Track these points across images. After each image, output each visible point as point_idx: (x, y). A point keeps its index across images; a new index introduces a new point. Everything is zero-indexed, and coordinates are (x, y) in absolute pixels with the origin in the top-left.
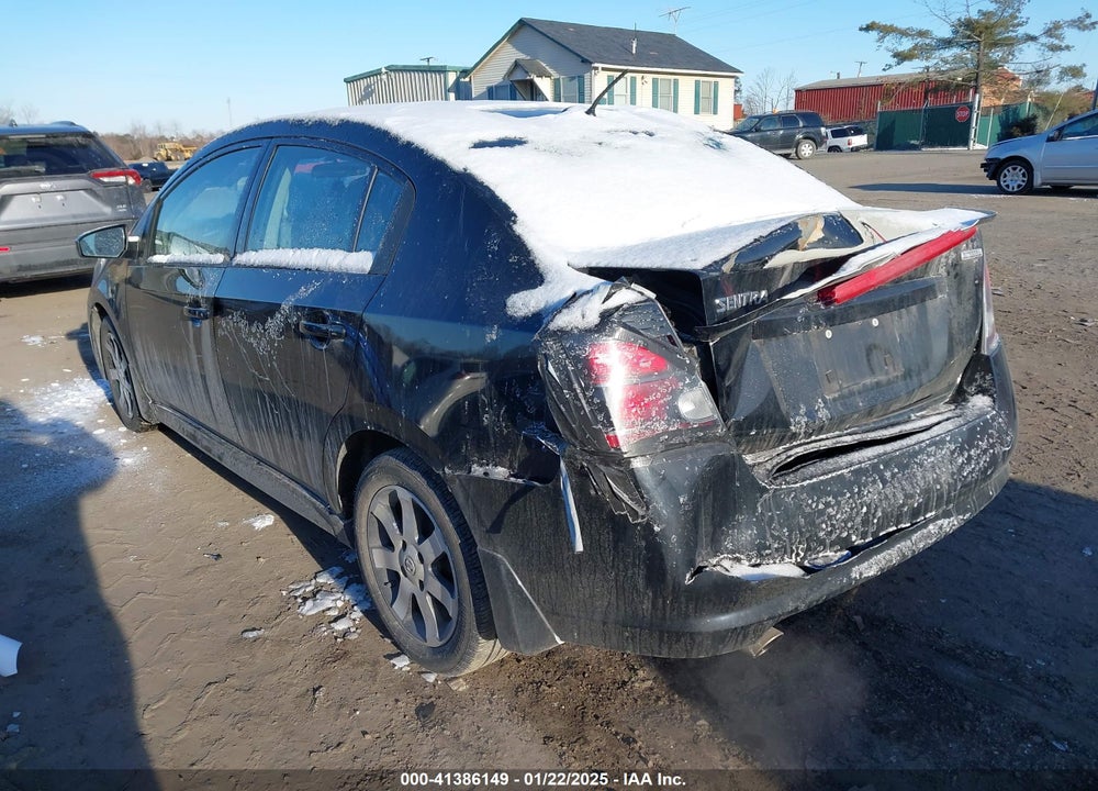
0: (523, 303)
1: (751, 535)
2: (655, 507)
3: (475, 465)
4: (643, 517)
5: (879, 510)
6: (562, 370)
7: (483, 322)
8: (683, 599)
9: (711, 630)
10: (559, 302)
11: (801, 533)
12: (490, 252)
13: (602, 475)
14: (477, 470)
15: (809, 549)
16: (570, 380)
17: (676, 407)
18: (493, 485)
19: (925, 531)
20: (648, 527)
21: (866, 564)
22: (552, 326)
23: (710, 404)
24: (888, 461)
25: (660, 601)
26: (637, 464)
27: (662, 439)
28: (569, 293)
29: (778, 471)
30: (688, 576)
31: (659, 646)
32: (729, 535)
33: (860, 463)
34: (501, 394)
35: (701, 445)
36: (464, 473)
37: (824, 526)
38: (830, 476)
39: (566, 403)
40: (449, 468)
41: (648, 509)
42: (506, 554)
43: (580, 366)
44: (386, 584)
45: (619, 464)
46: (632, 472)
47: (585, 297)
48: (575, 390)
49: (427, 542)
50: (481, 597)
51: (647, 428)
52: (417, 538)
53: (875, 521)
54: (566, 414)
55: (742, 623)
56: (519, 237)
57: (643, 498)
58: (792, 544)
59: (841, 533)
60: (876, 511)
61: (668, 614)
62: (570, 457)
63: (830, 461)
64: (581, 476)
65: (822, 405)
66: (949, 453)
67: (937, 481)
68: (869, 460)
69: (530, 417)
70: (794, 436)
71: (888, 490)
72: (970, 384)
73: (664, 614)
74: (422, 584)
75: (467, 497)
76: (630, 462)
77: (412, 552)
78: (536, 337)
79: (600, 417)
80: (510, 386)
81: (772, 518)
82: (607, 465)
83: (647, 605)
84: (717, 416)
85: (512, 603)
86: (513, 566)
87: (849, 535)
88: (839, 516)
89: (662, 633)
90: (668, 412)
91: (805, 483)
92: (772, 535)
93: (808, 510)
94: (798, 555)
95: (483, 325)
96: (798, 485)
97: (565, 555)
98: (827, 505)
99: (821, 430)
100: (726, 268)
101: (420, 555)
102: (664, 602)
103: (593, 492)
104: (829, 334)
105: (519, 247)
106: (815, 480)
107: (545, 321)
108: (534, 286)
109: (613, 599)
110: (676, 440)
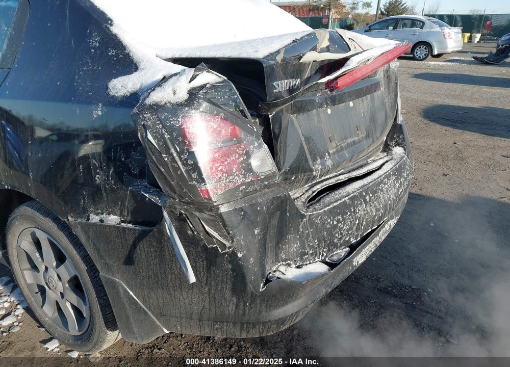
0: (122, 86)
1: (296, 248)
2: (238, 240)
3: (92, 215)
4: (229, 248)
5: (364, 220)
6: (159, 137)
7: (90, 101)
8: (258, 301)
9: (276, 319)
10: (153, 83)
11: (325, 242)
12: (92, 48)
13: (197, 219)
14: (94, 218)
15: (329, 250)
16: (167, 147)
17: (250, 164)
18: (108, 229)
19: (384, 229)
20: (233, 254)
21: (360, 256)
22: (148, 101)
23: (270, 160)
24: (367, 189)
25: (242, 304)
26: (223, 209)
27: (241, 188)
28: (160, 77)
29: (309, 202)
30: (262, 285)
31: (241, 332)
32: (283, 249)
33: (353, 192)
34: (109, 158)
35: (267, 190)
36: (84, 221)
37: (337, 235)
38: (339, 202)
39: (165, 165)
40: (72, 217)
41: (233, 241)
42: (123, 278)
43: (175, 134)
44: (36, 293)
45: (211, 210)
46: (220, 216)
47: (174, 78)
48: (172, 154)
49: (62, 267)
50: (106, 307)
51: (230, 182)
52: (55, 264)
53: (363, 227)
54: (165, 174)
55: (296, 310)
56: (115, 36)
57: (229, 234)
58: (320, 249)
59: (345, 238)
60: (363, 222)
61: (247, 312)
62: (170, 207)
63: (337, 192)
64: (181, 221)
65: (328, 157)
66: (393, 182)
67: (389, 199)
68: (358, 190)
69: (135, 176)
70: (315, 177)
71: (368, 208)
72: (391, 141)
73: (244, 312)
74: (62, 295)
75: (88, 238)
76: (219, 208)
77: (53, 273)
78: (135, 110)
79: (194, 175)
80: (116, 151)
81: (308, 234)
82: (201, 211)
83: (232, 307)
84: (275, 169)
85: (130, 312)
86: (128, 287)
87: (350, 239)
88: (345, 228)
89: (242, 324)
90: (243, 168)
91: (326, 209)
92: (309, 245)
93: (328, 226)
94: (323, 255)
95: (90, 103)
96: (322, 211)
97: (169, 278)
98: (338, 221)
99: (328, 172)
100: (279, 58)
101: (58, 276)
102: (245, 305)
103: (190, 232)
104: (329, 111)
105: (116, 43)
106: (331, 206)
107: (141, 98)
108: (130, 73)
109: (207, 305)
110: (251, 189)
